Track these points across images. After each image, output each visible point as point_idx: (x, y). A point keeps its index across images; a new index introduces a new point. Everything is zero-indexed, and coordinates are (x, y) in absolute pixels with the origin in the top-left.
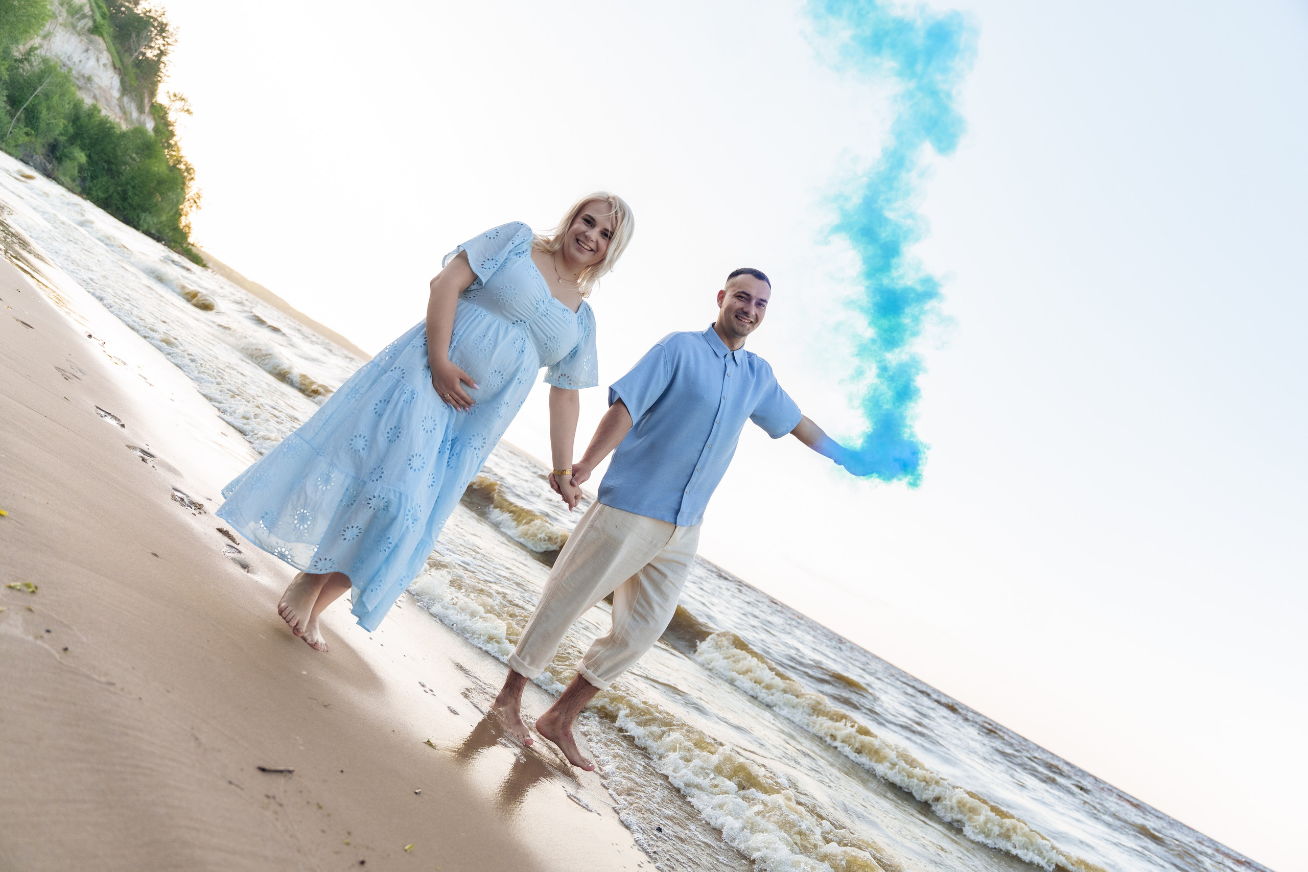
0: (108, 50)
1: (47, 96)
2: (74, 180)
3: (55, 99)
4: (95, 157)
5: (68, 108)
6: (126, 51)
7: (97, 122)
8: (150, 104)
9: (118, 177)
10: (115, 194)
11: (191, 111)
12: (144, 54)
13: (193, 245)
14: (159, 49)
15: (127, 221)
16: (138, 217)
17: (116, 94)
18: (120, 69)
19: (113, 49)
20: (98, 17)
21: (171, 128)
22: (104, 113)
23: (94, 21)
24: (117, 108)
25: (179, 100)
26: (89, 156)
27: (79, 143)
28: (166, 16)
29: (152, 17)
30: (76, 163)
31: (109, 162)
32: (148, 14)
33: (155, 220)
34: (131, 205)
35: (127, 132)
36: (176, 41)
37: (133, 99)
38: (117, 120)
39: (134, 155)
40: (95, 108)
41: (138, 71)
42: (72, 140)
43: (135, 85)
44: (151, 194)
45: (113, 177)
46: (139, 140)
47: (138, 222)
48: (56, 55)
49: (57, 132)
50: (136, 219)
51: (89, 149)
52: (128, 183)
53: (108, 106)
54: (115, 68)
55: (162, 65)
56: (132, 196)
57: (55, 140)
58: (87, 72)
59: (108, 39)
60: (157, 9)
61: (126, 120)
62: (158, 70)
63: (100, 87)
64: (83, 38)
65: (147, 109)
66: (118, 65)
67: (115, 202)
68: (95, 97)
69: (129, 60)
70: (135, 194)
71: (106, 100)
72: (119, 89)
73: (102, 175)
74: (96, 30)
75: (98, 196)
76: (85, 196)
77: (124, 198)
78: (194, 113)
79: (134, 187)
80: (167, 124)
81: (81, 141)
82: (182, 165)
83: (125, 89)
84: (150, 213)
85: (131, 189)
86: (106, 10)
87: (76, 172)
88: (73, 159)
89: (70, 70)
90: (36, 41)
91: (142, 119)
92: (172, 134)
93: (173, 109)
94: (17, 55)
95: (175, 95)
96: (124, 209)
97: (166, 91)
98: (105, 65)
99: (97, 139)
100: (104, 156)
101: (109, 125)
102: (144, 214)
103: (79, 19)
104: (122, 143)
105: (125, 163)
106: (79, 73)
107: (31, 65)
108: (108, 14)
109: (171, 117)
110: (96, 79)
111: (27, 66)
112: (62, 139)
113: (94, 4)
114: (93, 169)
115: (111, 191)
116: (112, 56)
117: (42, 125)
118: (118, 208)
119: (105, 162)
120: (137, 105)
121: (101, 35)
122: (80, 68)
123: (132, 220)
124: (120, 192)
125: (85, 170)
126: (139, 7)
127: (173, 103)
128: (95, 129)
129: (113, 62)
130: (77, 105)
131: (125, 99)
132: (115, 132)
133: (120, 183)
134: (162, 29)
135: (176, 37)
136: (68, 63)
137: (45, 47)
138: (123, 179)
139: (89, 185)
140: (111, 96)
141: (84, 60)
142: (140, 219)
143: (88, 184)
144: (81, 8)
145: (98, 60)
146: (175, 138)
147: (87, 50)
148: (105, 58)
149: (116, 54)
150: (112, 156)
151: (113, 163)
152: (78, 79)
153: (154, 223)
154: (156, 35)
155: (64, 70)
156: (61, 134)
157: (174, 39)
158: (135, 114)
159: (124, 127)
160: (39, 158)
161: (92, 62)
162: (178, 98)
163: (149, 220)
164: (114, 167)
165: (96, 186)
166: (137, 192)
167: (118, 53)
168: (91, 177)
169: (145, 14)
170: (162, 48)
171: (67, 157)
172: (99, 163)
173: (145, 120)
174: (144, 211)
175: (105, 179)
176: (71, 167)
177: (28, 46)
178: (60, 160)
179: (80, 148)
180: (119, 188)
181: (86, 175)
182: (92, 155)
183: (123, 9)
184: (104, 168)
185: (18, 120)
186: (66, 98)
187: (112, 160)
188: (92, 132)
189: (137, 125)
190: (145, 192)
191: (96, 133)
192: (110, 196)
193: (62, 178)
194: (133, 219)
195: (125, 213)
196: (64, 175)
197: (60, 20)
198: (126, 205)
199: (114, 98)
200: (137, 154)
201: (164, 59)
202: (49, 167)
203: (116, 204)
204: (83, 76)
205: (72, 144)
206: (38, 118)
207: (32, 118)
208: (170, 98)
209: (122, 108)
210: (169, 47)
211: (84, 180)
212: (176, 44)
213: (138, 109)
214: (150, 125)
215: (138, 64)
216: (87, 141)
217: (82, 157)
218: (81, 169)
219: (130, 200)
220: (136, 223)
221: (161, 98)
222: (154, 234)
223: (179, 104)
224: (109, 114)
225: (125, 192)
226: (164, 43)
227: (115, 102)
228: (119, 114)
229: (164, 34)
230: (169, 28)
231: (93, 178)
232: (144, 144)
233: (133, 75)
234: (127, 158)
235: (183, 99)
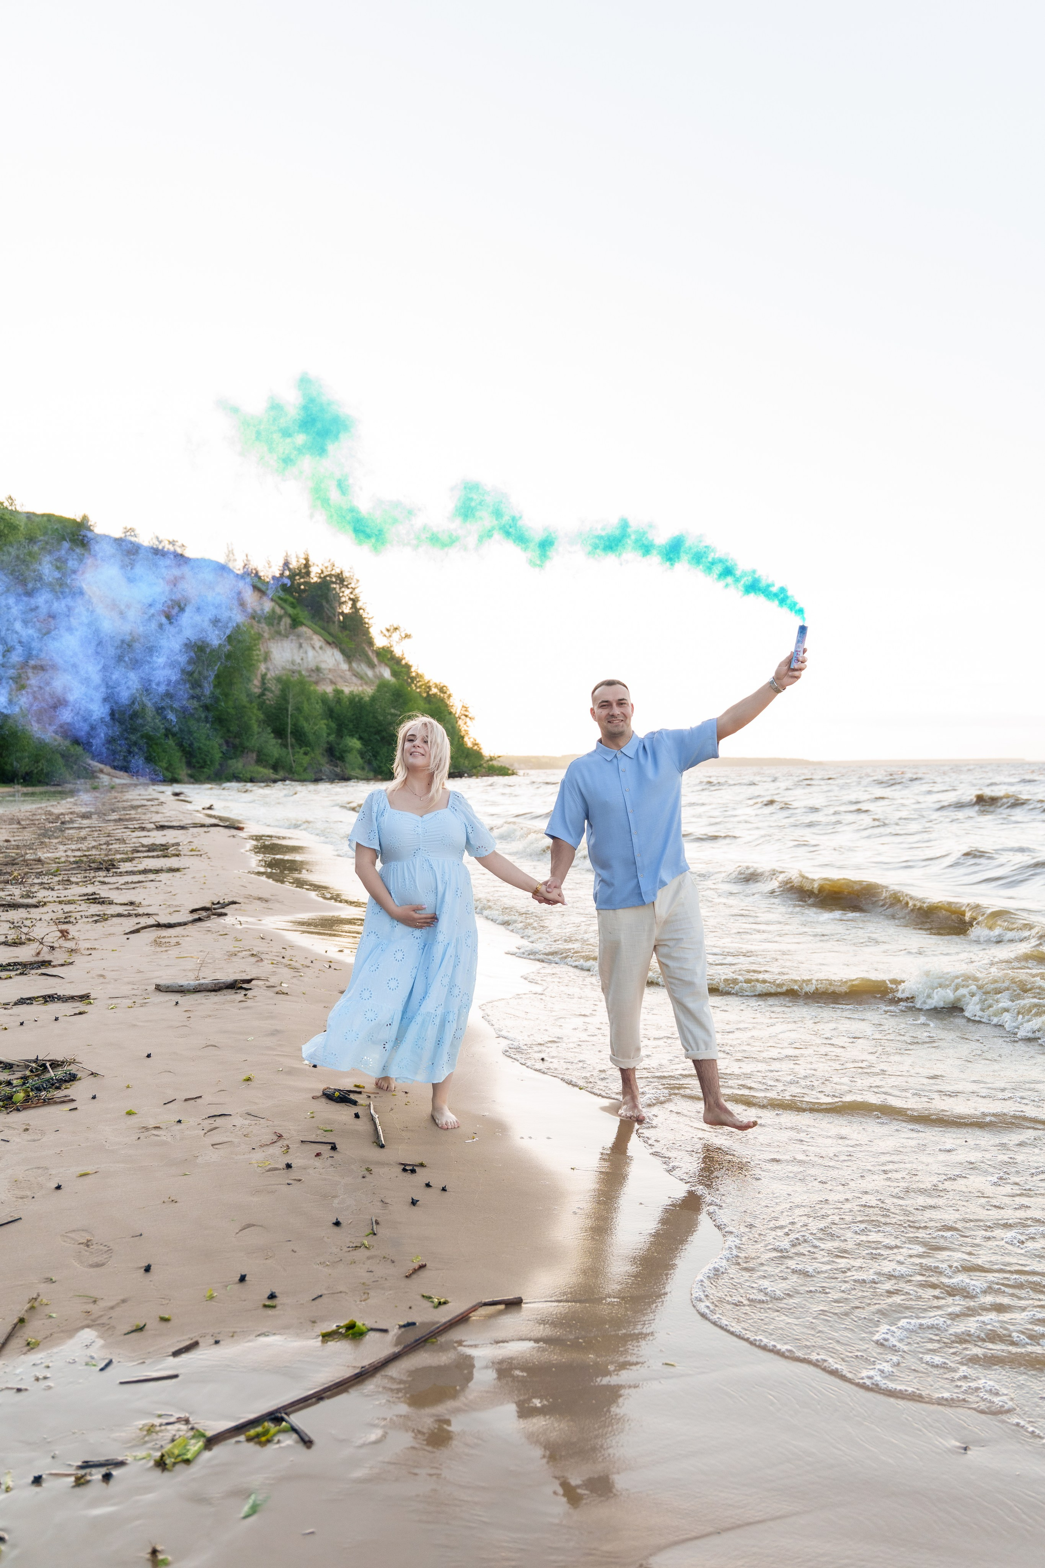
0: (315, 632)
1: (299, 709)
2: (363, 769)
3: (306, 706)
4: (365, 735)
5: (319, 707)
6: (328, 622)
7: (348, 703)
8: (375, 655)
11: (409, 634)
12: (342, 613)
13: (492, 759)
14: (350, 599)
17: (345, 666)
18: (334, 642)
19: (318, 629)
20: (290, 610)
21: (404, 662)
22: (347, 690)
23: (290, 616)
24: (354, 678)
25: (394, 631)
26: (360, 738)
27: (346, 732)
28: (337, 565)
29: (325, 577)
30: (355, 752)
31: (378, 732)
32: (322, 576)
35: (375, 693)
36: (358, 581)
37: (360, 660)
38: (360, 689)
39: (393, 711)
40: (338, 692)
41: (348, 632)
42: (340, 734)
43: (353, 646)
46: (388, 694)
48: (284, 669)
49: (325, 735)
51: (357, 732)
53: (345, 682)
54: (329, 643)
55: (361, 611)
57: (328, 743)
58: (312, 665)
59: (309, 623)
60: (326, 565)
61: (366, 683)
62: (361, 618)
63: (330, 670)
64: (291, 637)
65: (375, 660)
66: (330, 639)
68: (332, 682)
69: (335, 628)
71: (341, 677)
72: (344, 660)
73: (380, 747)
74: (295, 623)
76: (380, 777)
80: (399, 661)
81: (346, 729)
82: (432, 688)
83: (349, 657)
86: (291, 599)
87: (360, 761)
88: (350, 750)
89: (299, 672)
90: (262, 668)
91: (378, 673)
92: (408, 667)
93: (394, 644)
94: (257, 691)
95: (388, 630)
97: (379, 631)
98: (321, 648)
99: (356, 718)
100: (372, 729)
101: (357, 699)
103: (279, 624)
104: (377, 706)
105: (390, 723)
106: (307, 670)
107: (272, 692)
108: (294, 601)
109: (397, 652)
110: (323, 666)
111: (269, 695)
112: (332, 738)
113: (280, 602)
114: (369, 747)
116: (321, 635)
117: (311, 737)
119: (375, 734)
120: (366, 663)
121: (302, 624)
122: (305, 664)
125: (364, 752)
126: (312, 575)
127: (392, 638)
128: (350, 709)
129: (325, 640)
130: (324, 700)
131: (354, 665)
132: (366, 701)
134: (340, 579)
135: (355, 577)
136: (295, 668)
137: (271, 668)
139: (377, 764)
140: (343, 671)
141: (304, 655)
143: (375, 764)
144: (273, 611)
145: (314, 648)
146: (413, 669)
147: (301, 646)
148: (317, 641)
149: (322, 632)
150: (377, 724)
151: (381, 731)
152: (310, 676)
154: (340, 588)
155: (296, 677)
156: (329, 734)
157: (355, 581)
158: (370, 673)
159: (368, 691)
160: (327, 768)
161: (311, 653)
162: (392, 630)
164: (384, 734)
165: (382, 761)
167: (323, 629)
168: (372, 755)
169: (320, 577)
170: (352, 596)
171: (345, 751)
172: (371, 738)
173: (380, 672)
175: (385, 749)
176: (354, 759)
177: (259, 678)
178: (342, 758)
179: (350, 736)
181: (368, 757)
182: (361, 734)
183: (302, 587)
184: (378, 741)
185: (292, 746)
186: (313, 700)
187: (380, 728)
188: (349, 714)
189: (377, 682)
191: (353, 713)
193: (354, 774)
196: (353, 769)
197: (266, 635)
199: (346, 670)
200: (394, 708)
201: (359, 605)
202: (338, 770)
204: (312, 670)
205: (342, 737)
206: (304, 734)
207: (300, 738)
208: (385, 635)
209: (356, 675)
210: (357, 591)
211: (369, 762)
212: (359, 584)
213: (369, 666)
214: (387, 674)
215: (344, 626)
216: (351, 726)
217: (355, 743)
218: (362, 754)
221: (380, 642)
223: (396, 636)
224: (352, 689)
226: (350, 590)
227: (348, 674)
228: (359, 682)
229: (345, 583)
230: (346, 574)
231: (375, 755)
232: (393, 695)
233: (347, 640)
234: (389, 717)
235: (396, 629)
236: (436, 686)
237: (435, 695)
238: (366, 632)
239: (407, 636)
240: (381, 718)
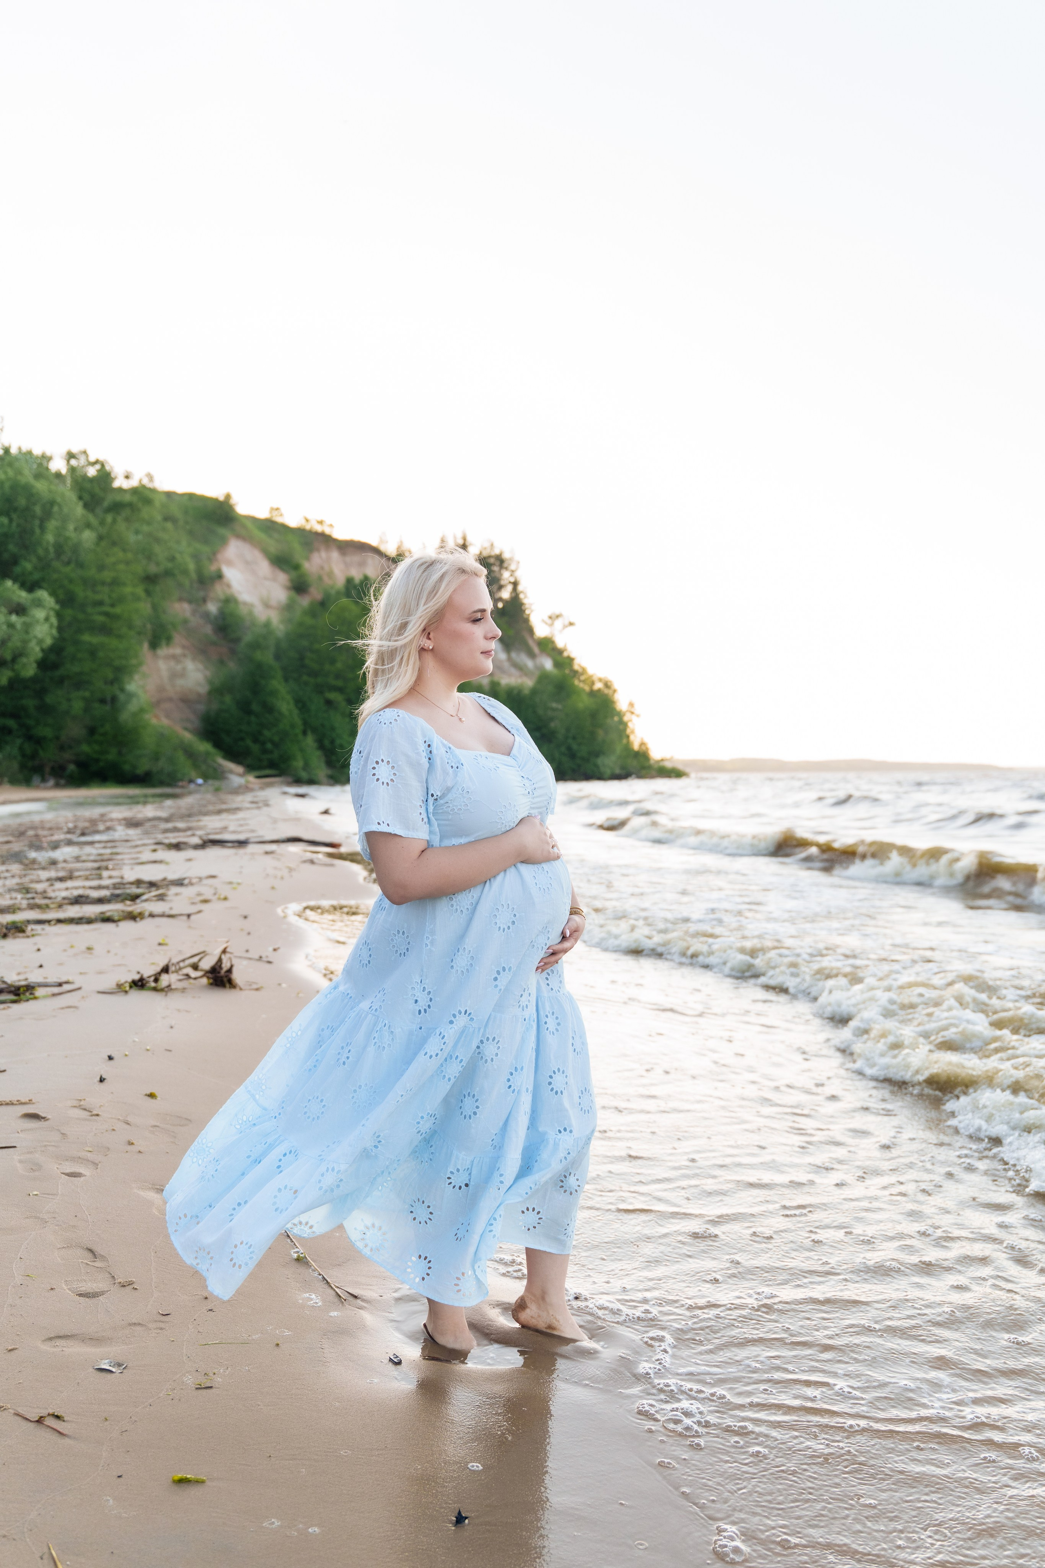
8: (537, 645)
11: (572, 621)
12: (501, 599)
13: (662, 760)
14: (510, 582)
15: (588, 776)
21: (565, 654)
22: (504, 682)
24: (513, 669)
25: (556, 619)
28: (495, 544)
33: (613, 758)
34: (584, 758)
35: (535, 686)
36: (519, 563)
37: (519, 649)
38: (519, 680)
39: (554, 705)
40: (495, 684)
41: (507, 619)
44: (593, 734)
46: (550, 687)
47: (599, 771)
50: (595, 768)
52: (567, 738)
53: (503, 673)
55: (521, 596)
56: (578, 748)
61: (526, 674)
62: (522, 604)
65: (536, 650)
70: (580, 744)
77: (572, 755)
79: (574, 738)
80: (560, 652)
82: (597, 683)
83: (507, 645)
84: (604, 754)
91: (539, 664)
92: (571, 659)
93: (556, 633)
95: (550, 617)
96: (580, 766)
101: (515, 692)
102: (600, 759)
104: (537, 701)
105: (552, 719)
109: (560, 643)
115: (557, 755)
118: (574, 770)
120: (527, 653)
123: (594, 773)
124: (566, 751)
127: (554, 627)
131: (514, 655)
132: (525, 696)
133: (560, 743)
134: (501, 561)
135: (516, 558)
138: (560, 736)
142: (598, 766)
146: (575, 662)
151: (541, 727)
153: (614, 762)
154: (501, 570)
157: (516, 563)
158: (530, 664)
159: (529, 683)
162: (554, 618)
163: (608, 762)
164: (544, 731)
166: (580, 741)
170: (512, 580)
173: (541, 663)
174: (598, 756)
180: (563, 749)
189: (537, 673)
190: (587, 735)
194: (593, 770)
195: (583, 770)
198: (579, 761)
199: (505, 661)
200: (556, 701)
201: (520, 589)
203: (570, 767)
208: (547, 624)
209: (515, 665)
210: (518, 574)
212: (521, 566)
213: (529, 657)
214: (548, 664)
215: (503, 613)
219: (579, 754)
220: (597, 773)
221: (541, 631)
222: (620, 774)
223: (558, 624)
224: (509, 681)
225: (569, 748)
226: (511, 573)
227: (507, 664)
228: (518, 673)
229: (505, 565)
230: (506, 556)
232: (555, 687)
234: (551, 712)
235: (558, 616)
236: (600, 680)
237: (599, 690)
238: (527, 621)
239: (571, 624)
240: (540, 712)
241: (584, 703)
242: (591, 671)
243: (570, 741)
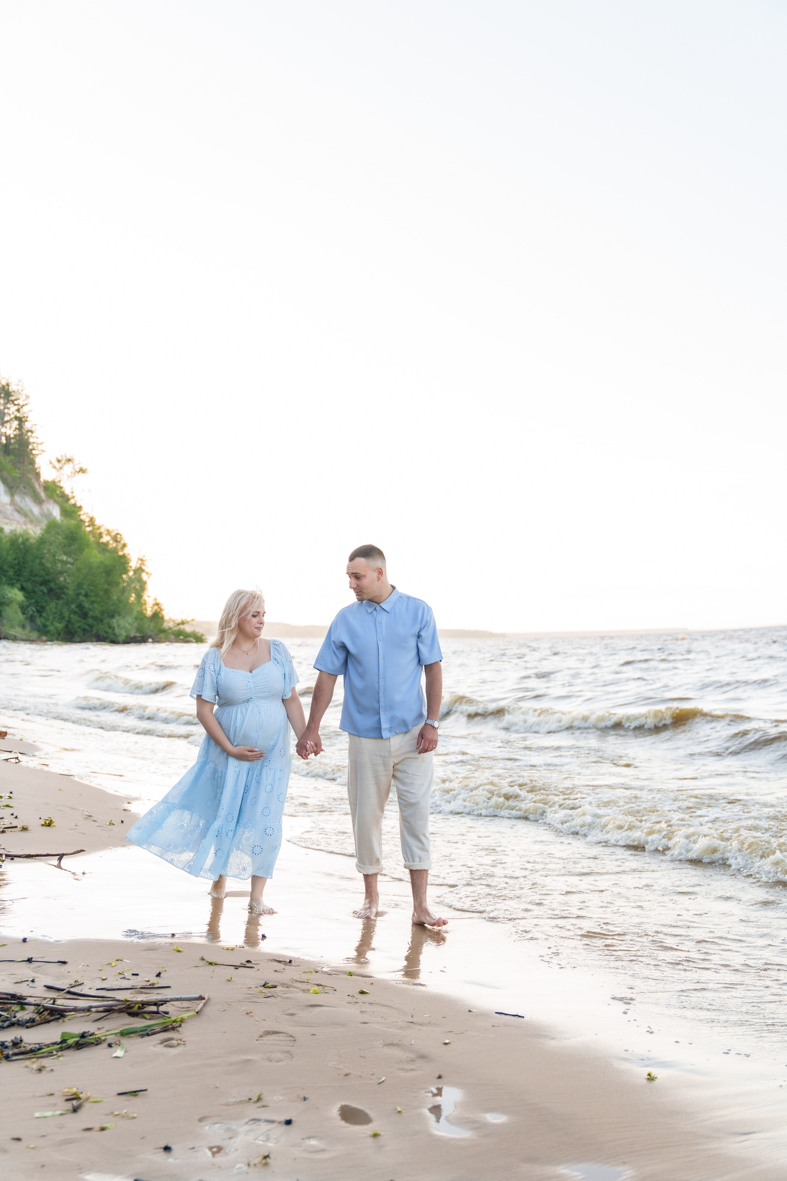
2: (23, 627)
4: (29, 586)
7: (8, 544)
8: (42, 489)
9: (64, 594)
10: (72, 616)
11: (84, 468)
14: (16, 418)
15: (100, 639)
16: (110, 627)
21: (72, 501)
22: (7, 528)
24: (16, 514)
25: (65, 463)
26: (22, 589)
27: (4, 579)
30: (15, 607)
31: (45, 583)
33: (130, 619)
34: (95, 618)
35: (43, 535)
36: (28, 397)
37: (24, 493)
38: (24, 527)
39: (65, 558)
41: (12, 457)
43: (18, 475)
44: (107, 591)
45: (59, 598)
46: (60, 537)
47: (114, 634)
50: (110, 631)
51: (18, 581)
52: (78, 595)
53: (6, 518)
55: (29, 435)
56: (91, 607)
61: (31, 522)
62: (28, 443)
65: (43, 495)
67: (78, 624)
70: (93, 602)
72: (5, 492)
73: (46, 602)
75: (56, 628)
76: (44, 638)
77: (84, 614)
78: (88, 469)
79: (86, 595)
80: (67, 498)
81: (5, 576)
82: (104, 536)
83: (12, 489)
84: (119, 615)
85: (84, 599)
87: (21, 617)
88: (10, 602)
91: (46, 511)
92: (78, 507)
93: (65, 478)
95: (59, 461)
96: (91, 626)
97: (48, 462)
99: (18, 564)
100: (37, 579)
101: (20, 540)
102: (114, 620)
104: (45, 551)
105: (61, 573)
109: (67, 489)
114: (33, 601)
115: (66, 614)
118: (84, 630)
119: (41, 585)
120: (32, 497)
123: (106, 635)
124: (76, 610)
125: (28, 606)
127: (62, 471)
128: (11, 552)
131: (17, 498)
132: (32, 544)
133: (70, 600)
135: (24, 392)
138: (71, 592)
139: (41, 622)
140: (4, 505)
142: (114, 629)
143: (39, 621)
146: (85, 510)
150: (44, 573)
151: (48, 581)
153: (130, 624)
154: (5, 404)
157: (24, 397)
158: (36, 510)
159: (35, 532)
162: (63, 462)
163: (123, 624)
164: (52, 585)
165: (48, 620)
166: (93, 599)
168: (38, 611)
170: (18, 415)
172: (36, 589)
173: (48, 510)
174: (113, 617)
175: (52, 605)
176: (14, 614)
179: (9, 584)
180: (73, 606)
181: (31, 613)
182: (24, 584)
184: (44, 593)
187: (47, 578)
188: (10, 558)
189: (44, 522)
190: (101, 593)
191: (14, 556)
192: (69, 621)
193: (12, 632)
194: (105, 632)
195: (94, 631)
196: (12, 627)
198: (90, 621)
199: (6, 504)
200: (65, 554)
201: (27, 426)
203: (79, 627)
208: (54, 467)
209: (19, 511)
210: (25, 409)
211: (32, 619)
212: (29, 400)
213: (35, 502)
214: (56, 512)
215: (7, 451)
216: (11, 573)
217: (16, 595)
218: (23, 609)
219: (91, 614)
220: (112, 636)
221: (47, 474)
222: (135, 637)
223: (68, 469)
224: (13, 527)
225: (80, 606)
226: (16, 407)
227: (9, 509)
228: (22, 519)
229: (12, 398)
230: (13, 388)
231: (40, 611)
232: (67, 538)
233: (9, 466)
234: (59, 565)
235: (69, 460)
236: (109, 533)
237: (106, 544)
238: (32, 462)
239: (82, 471)
240: (48, 565)
241: (95, 557)
242: (98, 522)
243: (81, 598)
